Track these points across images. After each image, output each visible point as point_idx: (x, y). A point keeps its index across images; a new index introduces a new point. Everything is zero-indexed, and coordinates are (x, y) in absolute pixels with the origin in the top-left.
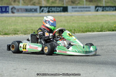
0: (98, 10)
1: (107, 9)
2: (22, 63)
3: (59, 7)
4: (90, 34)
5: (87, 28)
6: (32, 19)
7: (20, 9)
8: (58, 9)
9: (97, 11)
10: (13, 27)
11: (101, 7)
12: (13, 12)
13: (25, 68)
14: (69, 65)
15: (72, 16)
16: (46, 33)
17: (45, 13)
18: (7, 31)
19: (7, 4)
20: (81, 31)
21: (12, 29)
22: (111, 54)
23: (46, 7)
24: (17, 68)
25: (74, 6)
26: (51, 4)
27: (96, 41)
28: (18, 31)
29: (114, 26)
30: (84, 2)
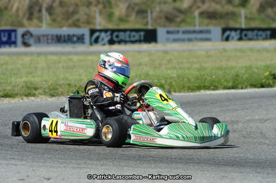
0: (230, 38)
1: (250, 34)
2: (42, 164)
3: (137, 31)
4: (207, 95)
5: (200, 81)
6: (70, 60)
7: (44, 36)
8: (134, 36)
9: (227, 39)
10: (24, 79)
11: (235, 30)
12: (26, 44)
13: (47, 177)
14: (152, 168)
15: (166, 52)
16: (104, 92)
17: (104, 45)
18: (9, 88)
19: (12, 24)
20: (186, 89)
21: (22, 84)
22: (255, 141)
23: (106, 31)
24: (28, 176)
25: (171, 29)
26: (118, 25)
27: (221, 111)
28: (36, 89)
29: (265, 74)
30: (195, 18)
